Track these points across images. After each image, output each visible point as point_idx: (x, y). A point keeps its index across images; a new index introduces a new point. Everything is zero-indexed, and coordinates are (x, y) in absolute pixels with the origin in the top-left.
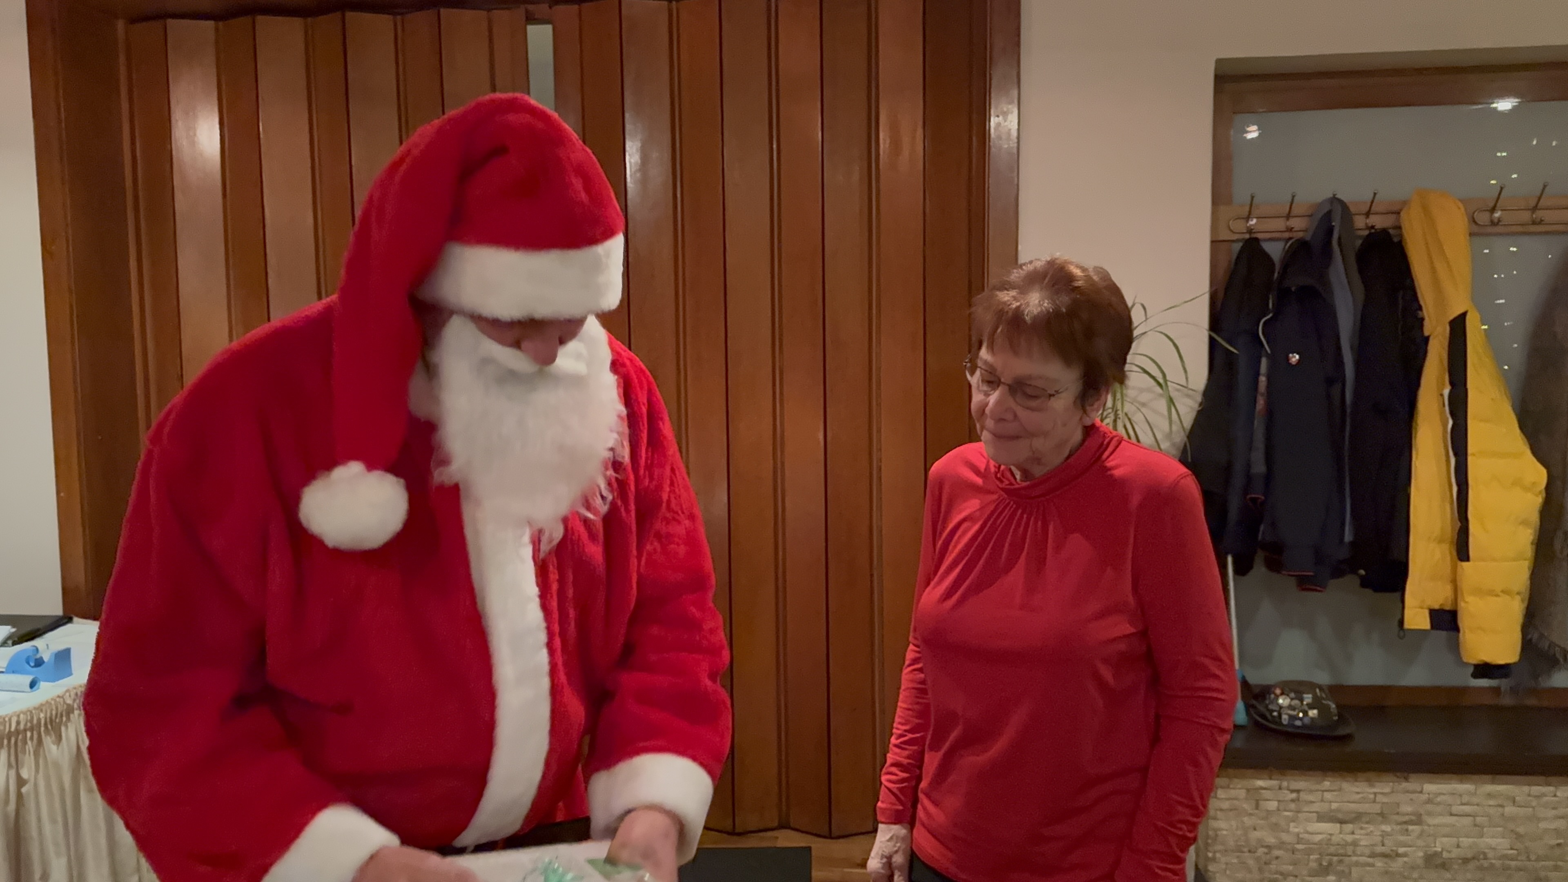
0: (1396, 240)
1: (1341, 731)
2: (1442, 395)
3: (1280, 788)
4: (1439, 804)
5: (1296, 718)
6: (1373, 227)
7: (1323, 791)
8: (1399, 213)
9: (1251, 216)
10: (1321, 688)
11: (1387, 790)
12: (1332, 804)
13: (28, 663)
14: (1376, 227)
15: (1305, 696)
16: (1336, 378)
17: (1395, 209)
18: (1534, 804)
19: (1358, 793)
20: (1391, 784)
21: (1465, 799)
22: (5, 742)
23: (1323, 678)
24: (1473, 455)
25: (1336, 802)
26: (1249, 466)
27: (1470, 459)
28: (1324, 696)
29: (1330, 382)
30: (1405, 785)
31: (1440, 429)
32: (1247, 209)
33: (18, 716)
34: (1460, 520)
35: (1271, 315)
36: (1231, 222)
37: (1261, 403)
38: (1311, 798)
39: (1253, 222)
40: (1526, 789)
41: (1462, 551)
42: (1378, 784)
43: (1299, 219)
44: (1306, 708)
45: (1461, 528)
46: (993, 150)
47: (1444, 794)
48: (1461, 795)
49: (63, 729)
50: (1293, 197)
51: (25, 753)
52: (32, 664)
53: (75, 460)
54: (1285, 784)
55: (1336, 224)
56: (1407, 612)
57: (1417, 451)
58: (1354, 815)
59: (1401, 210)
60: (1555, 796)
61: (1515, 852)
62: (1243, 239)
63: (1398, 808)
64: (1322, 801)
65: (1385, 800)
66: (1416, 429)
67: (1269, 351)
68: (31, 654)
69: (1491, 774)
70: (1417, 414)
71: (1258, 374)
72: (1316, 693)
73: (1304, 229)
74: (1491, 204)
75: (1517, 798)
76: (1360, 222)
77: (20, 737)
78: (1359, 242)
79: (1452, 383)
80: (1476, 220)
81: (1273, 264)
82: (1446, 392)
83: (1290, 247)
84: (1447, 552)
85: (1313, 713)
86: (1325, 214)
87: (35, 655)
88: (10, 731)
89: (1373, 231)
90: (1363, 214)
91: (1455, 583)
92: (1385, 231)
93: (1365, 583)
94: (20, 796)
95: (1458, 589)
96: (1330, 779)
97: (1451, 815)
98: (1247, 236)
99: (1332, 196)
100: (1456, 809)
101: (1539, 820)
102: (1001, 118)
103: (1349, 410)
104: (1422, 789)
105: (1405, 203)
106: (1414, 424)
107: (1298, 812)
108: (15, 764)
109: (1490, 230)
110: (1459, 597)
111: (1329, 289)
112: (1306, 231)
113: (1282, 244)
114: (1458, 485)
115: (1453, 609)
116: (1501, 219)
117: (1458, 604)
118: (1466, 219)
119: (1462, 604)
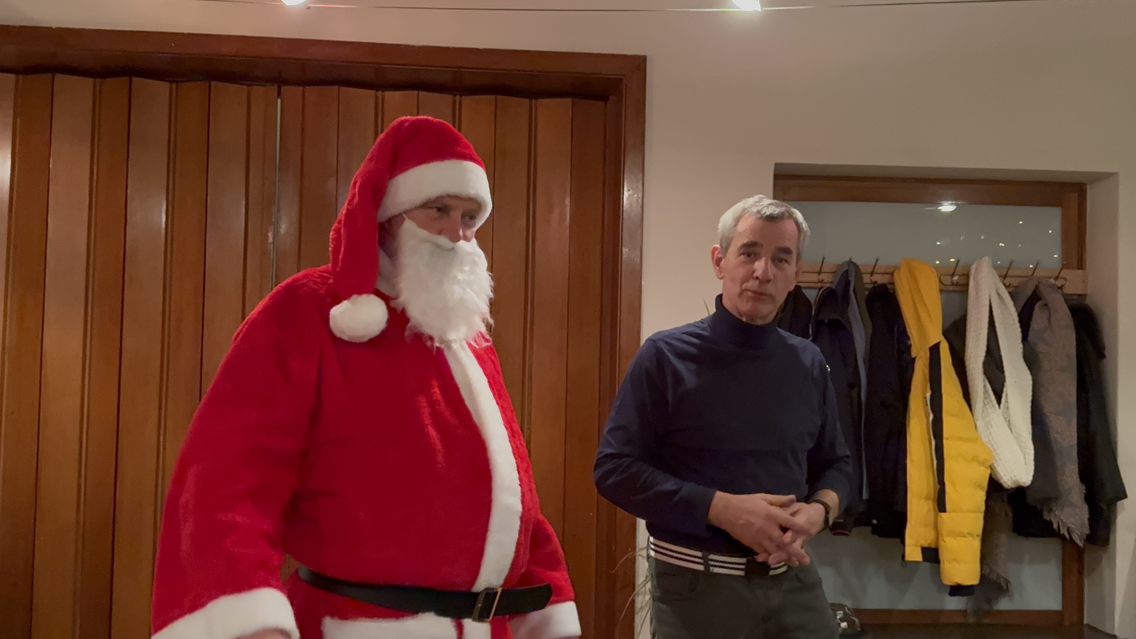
0: (891, 292)
2: (925, 398)
6: (876, 282)
8: (892, 274)
10: (847, 609)
14: (878, 283)
16: (854, 384)
17: (890, 271)
23: (847, 603)
24: (947, 439)
27: (945, 442)
28: (850, 613)
29: (851, 386)
31: (925, 421)
34: (939, 484)
41: (941, 505)
43: (827, 274)
45: (939, 489)
50: (824, 259)
55: (852, 279)
56: (906, 549)
57: (910, 436)
59: (894, 272)
66: (909, 419)
70: (909, 410)
72: (845, 611)
73: (830, 281)
74: (952, 271)
76: (867, 279)
78: (867, 293)
79: (931, 389)
80: (942, 280)
81: (811, 304)
82: (928, 395)
83: (822, 293)
84: (932, 507)
86: (845, 272)
89: (876, 285)
90: (869, 273)
91: (936, 528)
92: (884, 286)
93: (875, 531)
95: (940, 533)
99: (848, 260)
103: (863, 406)
105: (896, 268)
106: (907, 417)
109: (951, 288)
110: (940, 538)
111: (849, 323)
112: (832, 282)
113: (817, 291)
114: (937, 459)
115: (936, 547)
116: (958, 281)
117: (939, 544)
118: (937, 280)
119: (942, 543)
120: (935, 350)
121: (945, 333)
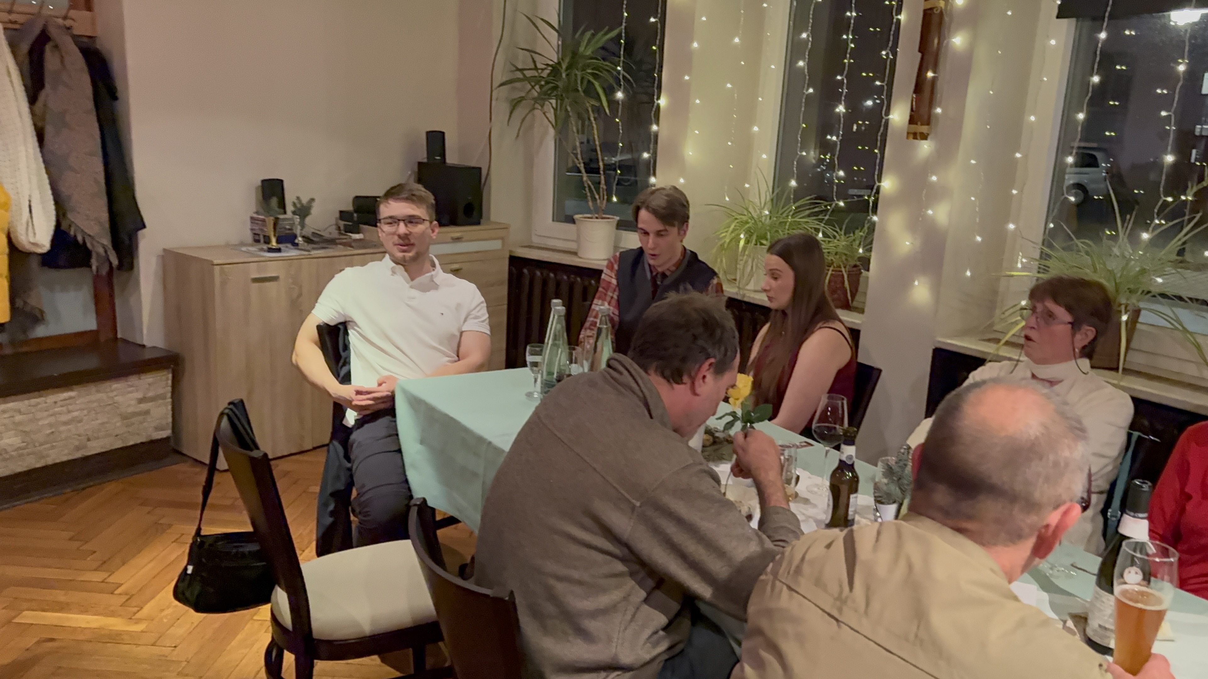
18: (33, 411)
40: (26, 402)
60: (46, 403)
61: (25, 444)
75: (22, 410)
101: (39, 420)
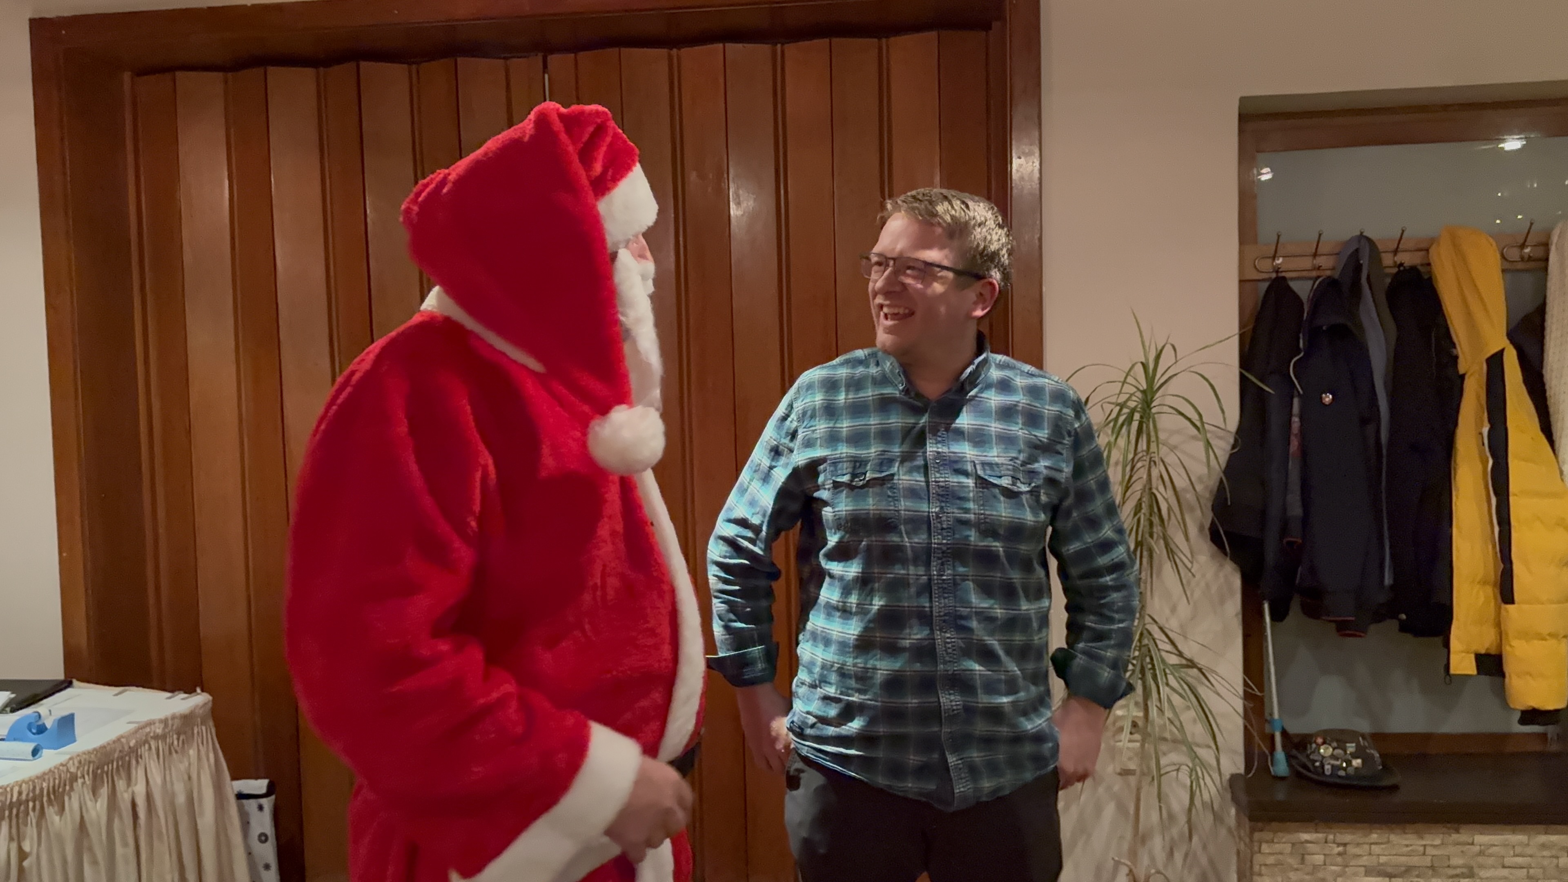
0: (1426, 277)
1: (1386, 782)
2: (1481, 434)
3: (1326, 842)
4: (1490, 856)
5: (1340, 768)
6: (1401, 264)
7: (1371, 844)
8: (1427, 250)
9: (1277, 255)
10: (1363, 736)
11: (1438, 842)
12: (1381, 857)
13: (30, 731)
14: (1405, 265)
15: (1348, 745)
16: (1370, 417)
17: (1423, 245)
19: (1407, 846)
20: (1441, 836)
21: (1518, 850)
22: (7, 813)
23: (1364, 726)
24: (1515, 494)
25: (1386, 855)
26: (1284, 510)
27: (1511, 499)
28: (1366, 744)
29: (1364, 422)
30: (1455, 836)
31: (1480, 467)
32: (1274, 248)
33: (20, 786)
34: (1503, 562)
35: (1302, 355)
36: (1257, 261)
37: (1295, 444)
38: (1357, 851)
39: (1279, 261)
41: (1506, 593)
42: (1427, 836)
43: (1325, 257)
44: (1350, 758)
45: (1504, 569)
46: (1015, 191)
47: (1495, 845)
48: (1514, 847)
49: (66, 798)
50: (1321, 234)
51: (26, 825)
52: (34, 731)
53: (78, 519)
54: (1331, 837)
55: (1364, 261)
56: (1452, 656)
57: (1458, 490)
58: (1403, 869)
59: (1430, 248)
62: (1271, 278)
63: (1449, 859)
64: (1370, 854)
65: (1435, 852)
66: (1455, 469)
67: (1301, 392)
68: (33, 721)
69: (1545, 824)
70: (1455, 453)
71: (1291, 415)
72: (1359, 742)
73: (1331, 267)
74: (1522, 241)
76: (1388, 260)
77: (22, 808)
78: (1388, 280)
79: (1489, 421)
80: (1506, 256)
81: (1302, 304)
82: (1485, 430)
83: (1319, 285)
84: (1491, 595)
85: (1357, 762)
86: (1353, 252)
87: (37, 721)
88: (11, 802)
89: (1402, 268)
90: (1391, 252)
91: (1498, 624)
92: (1413, 269)
93: (1404, 628)
94: (21, 870)
95: (1503, 632)
96: (1379, 831)
97: (1504, 867)
98: (1274, 275)
99: (1358, 233)
100: (1508, 861)
102: (1023, 159)
103: (1384, 452)
104: (1473, 839)
105: (1433, 241)
106: (1453, 465)
107: (1347, 866)
108: (17, 837)
109: (1520, 266)
110: (1503, 642)
111: (1360, 327)
112: (1333, 269)
113: (1310, 283)
114: (1499, 524)
115: (1498, 653)
116: (1531, 255)
117: (1503, 651)
118: (1498, 256)
119: (1507, 650)
120: (1495, 362)
121: (1511, 336)
